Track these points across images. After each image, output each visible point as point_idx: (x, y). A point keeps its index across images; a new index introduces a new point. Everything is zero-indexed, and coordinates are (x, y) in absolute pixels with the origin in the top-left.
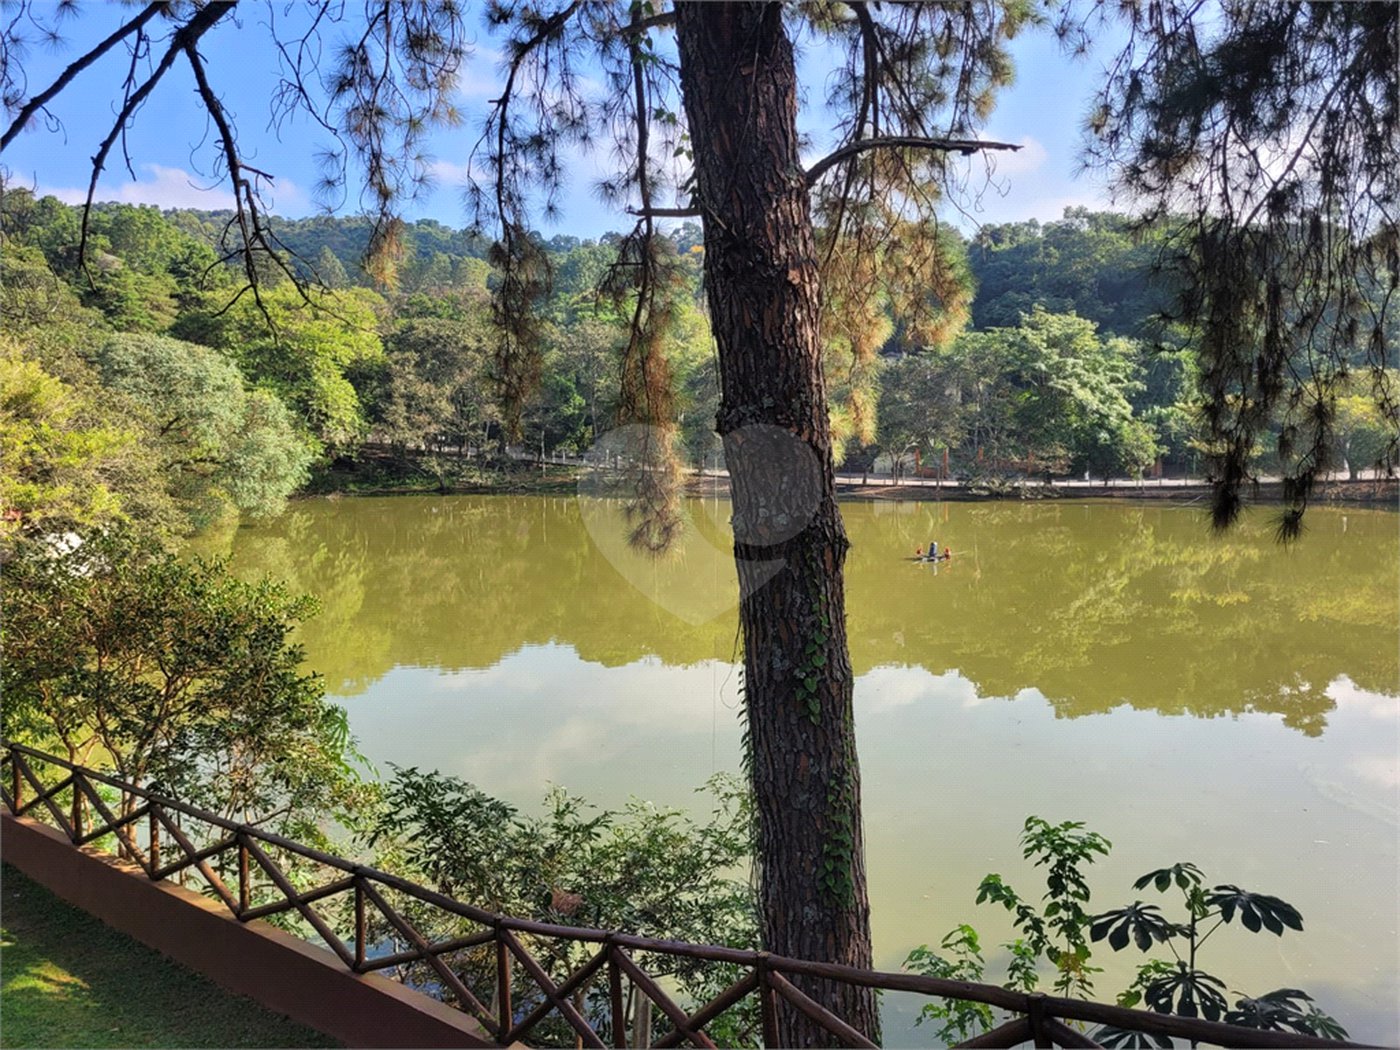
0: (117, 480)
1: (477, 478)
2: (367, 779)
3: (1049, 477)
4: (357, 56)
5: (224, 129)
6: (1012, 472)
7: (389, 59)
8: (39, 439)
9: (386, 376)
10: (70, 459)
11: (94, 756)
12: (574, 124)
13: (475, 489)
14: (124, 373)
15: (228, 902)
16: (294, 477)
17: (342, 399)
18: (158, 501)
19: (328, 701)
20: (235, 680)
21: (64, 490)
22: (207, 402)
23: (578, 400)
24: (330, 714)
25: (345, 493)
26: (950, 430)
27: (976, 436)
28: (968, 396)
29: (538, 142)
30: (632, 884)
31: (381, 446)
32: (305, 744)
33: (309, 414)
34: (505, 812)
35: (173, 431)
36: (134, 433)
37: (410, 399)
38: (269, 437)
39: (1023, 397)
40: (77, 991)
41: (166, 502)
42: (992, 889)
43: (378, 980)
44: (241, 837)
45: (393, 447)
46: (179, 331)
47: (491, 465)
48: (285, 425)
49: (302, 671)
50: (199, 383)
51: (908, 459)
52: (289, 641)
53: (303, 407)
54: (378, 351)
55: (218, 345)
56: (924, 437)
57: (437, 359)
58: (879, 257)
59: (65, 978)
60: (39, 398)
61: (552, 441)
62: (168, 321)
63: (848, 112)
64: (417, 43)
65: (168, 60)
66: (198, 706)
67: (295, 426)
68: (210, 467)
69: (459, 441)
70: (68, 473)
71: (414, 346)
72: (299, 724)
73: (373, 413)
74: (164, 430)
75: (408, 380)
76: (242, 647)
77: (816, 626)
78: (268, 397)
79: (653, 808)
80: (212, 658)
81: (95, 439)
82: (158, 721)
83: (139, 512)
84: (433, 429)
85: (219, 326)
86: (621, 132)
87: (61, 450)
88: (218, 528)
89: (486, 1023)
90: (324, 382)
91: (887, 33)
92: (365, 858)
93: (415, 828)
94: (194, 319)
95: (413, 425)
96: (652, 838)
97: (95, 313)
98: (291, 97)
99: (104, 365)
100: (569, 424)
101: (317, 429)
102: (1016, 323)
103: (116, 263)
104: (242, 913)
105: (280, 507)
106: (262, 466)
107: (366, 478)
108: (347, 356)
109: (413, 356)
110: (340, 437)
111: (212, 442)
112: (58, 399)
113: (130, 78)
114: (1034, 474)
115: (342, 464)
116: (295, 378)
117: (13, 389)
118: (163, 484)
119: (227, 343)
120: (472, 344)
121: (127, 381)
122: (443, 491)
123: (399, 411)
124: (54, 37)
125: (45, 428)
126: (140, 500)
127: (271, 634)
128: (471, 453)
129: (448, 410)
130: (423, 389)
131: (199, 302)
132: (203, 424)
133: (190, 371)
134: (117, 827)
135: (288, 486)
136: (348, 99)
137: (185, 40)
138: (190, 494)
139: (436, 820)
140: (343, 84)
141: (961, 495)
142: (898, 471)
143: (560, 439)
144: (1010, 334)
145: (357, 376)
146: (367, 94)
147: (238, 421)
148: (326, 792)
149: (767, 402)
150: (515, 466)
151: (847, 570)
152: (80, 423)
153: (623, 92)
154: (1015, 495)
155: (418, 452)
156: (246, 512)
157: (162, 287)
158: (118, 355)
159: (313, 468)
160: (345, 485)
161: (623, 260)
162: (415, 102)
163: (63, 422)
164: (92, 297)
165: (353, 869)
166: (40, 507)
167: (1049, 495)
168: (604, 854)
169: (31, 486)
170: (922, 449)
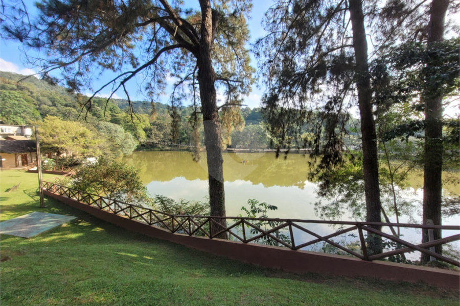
0: (101, 148)
1: (167, 148)
2: (150, 197)
3: (263, 149)
4: (150, 84)
5: (128, 96)
6: (258, 148)
7: (154, 85)
8: (86, 141)
9: (151, 130)
10: (92, 145)
11: (103, 195)
12: (184, 96)
13: (167, 150)
14: (102, 129)
15: (128, 216)
16: (134, 147)
17: (143, 135)
18: (108, 152)
19: (143, 186)
20: (128, 182)
21: (91, 150)
22: (117, 134)
23: (185, 135)
24: (144, 188)
25: (143, 151)
26: (248, 141)
27: (252, 142)
28: (251, 136)
29: (179, 99)
30: (193, 212)
31: (150, 142)
32: (140, 192)
33: (136, 137)
34: (172, 200)
35: (111, 139)
36: (104, 140)
37: (155, 134)
38: (129, 141)
39: (260, 136)
40: (103, 231)
41: (110, 152)
42: (243, 208)
43: (154, 226)
44: (131, 206)
45: (152, 143)
46: (112, 121)
47: (170, 146)
48: (132, 139)
49: (139, 181)
50: (116, 131)
51: (241, 146)
52: (137, 176)
53: (135, 135)
54: (149, 125)
55: (119, 124)
56: (244, 142)
57: (160, 127)
58: (231, 117)
59: (101, 229)
60: (86, 134)
61: (181, 142)
62: (109, 119)
63: (226, 96)
64: (159, 82)
65: (120, 86)
66: (122, 186)
67: (134, 139)
68: (118, 146)
69: (164, 142)
70: (91, 147)
71: (156, 125)
72: (139, 189)
73: (148, 136)
74: (109, 139)
75: (155, 131)
76: (129, 177)
77: (218, 173)
78: (129, 133)
79: (196, 201)
80: (124, 179)
81: (97, 141)
82: (115, 189)
83: (105, 154)
84: (159, 140)
85: (119, 121)
86: (191, 98)
87: (90, 143)
88: (119, 157)
89: (170, 230)
90: (139, 131)
91: (231, 85)
92: (151, 208)
93: (159, 203)
94: (115, 119)
95: (156, 139)
96: (196, 205)
97: (95, 118)
98: (139, 92)
99: (98, 128)
100: (184, 139)
101: (138, 139)
102: (259, 124)
103: (99, 108)
104: (131, 218)
105: (131, 153)
106: (128, 146)
107: (148, 148)
108: (144, 127)
109: (156, 127)
110: (142, 141)
111: (118, 141)
112: (90, 134)
113: (113, 88)
114: (261, 148)
115: (143, 146)
116: (134, 130)
117: (81, 132)
118: (109, 149)
119: (121, 124)
120: (167, 125)
121: (102, 130)
122: (161, 150)
123: (153, 136)
124: (98, 78)
125: (87, 139)
126: (105, 152)
127: (134, 175)
128: (166, 144)
129: (162, 136)
130: (157, 133)
131: (115, 116)
132: (117, 138)
133: (114, 129)
134: (108, 205)
135: (133, 149)
136: (148, 91)
137: (122, 83)
138: (115, 151)
139: (162, 202)
140: (147, 88)
141: (250, 152)
142: (240, 148)
143: (183, 141)
144: (257, 126)
145: (145, 130)
146: (151, 90)
147: (123, 138)
148: (144, 200)
149: (212, 141)
150: (174, 146)
151: (223, 164)
152: (94, 138)
153: (192, 92)
154: (258, 152)
155: (157, 143)
156: (125, 154)
157: (108, 113)
158: (100, 126)
159: (137, 146)
160: (143, 149)
161: (192, 117)
162: (159, 91)
163: (91, 138)
164: (94, 114)
165: (150, 210)
166: (86, 153)
167: (263, 152)
168: (189, 208)
169: (85, 149)
170: (244, 144)
